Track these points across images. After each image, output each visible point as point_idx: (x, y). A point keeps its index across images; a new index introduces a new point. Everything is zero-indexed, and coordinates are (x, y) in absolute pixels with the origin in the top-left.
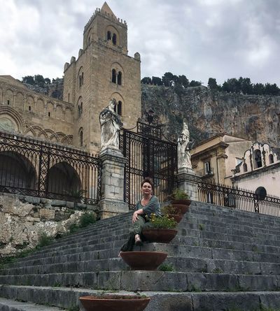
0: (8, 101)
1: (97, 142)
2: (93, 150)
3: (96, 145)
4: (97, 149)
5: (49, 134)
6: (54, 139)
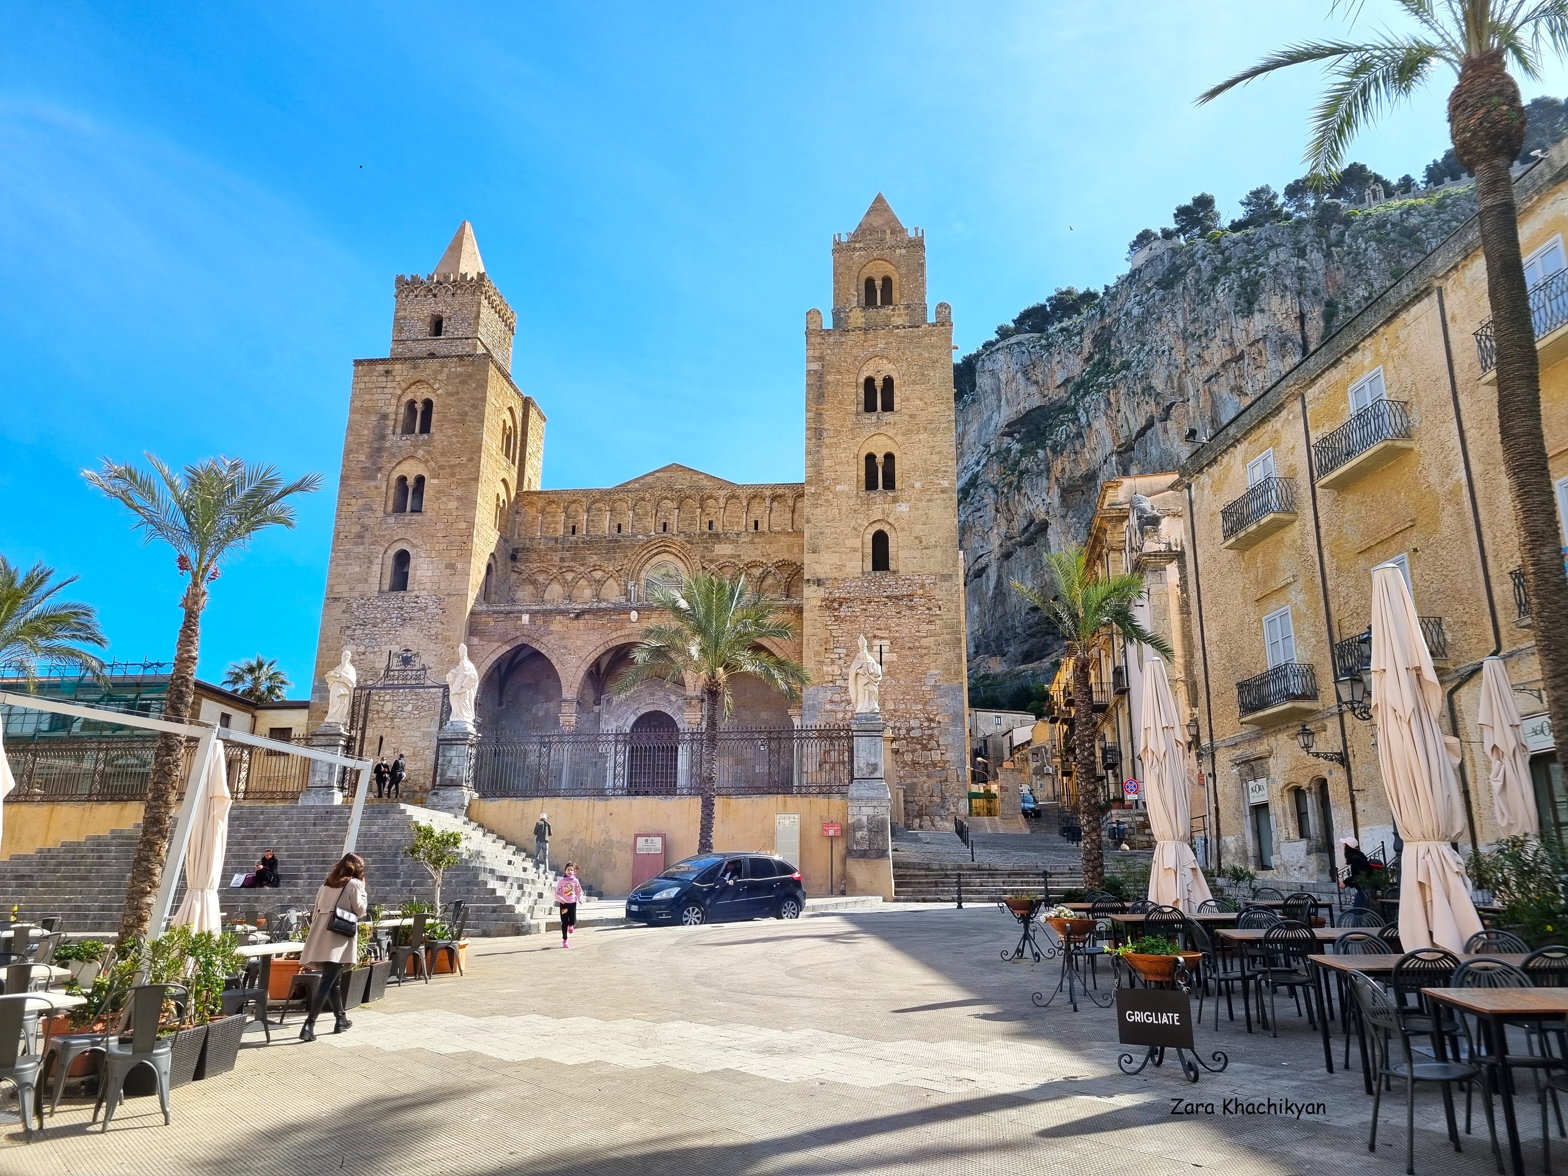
0: (665, 525)
1: (822, 576)
2: (812, 596)
3: (819, 582)
4: (821, 592)
5: (757, 572)
6: (770, 581)
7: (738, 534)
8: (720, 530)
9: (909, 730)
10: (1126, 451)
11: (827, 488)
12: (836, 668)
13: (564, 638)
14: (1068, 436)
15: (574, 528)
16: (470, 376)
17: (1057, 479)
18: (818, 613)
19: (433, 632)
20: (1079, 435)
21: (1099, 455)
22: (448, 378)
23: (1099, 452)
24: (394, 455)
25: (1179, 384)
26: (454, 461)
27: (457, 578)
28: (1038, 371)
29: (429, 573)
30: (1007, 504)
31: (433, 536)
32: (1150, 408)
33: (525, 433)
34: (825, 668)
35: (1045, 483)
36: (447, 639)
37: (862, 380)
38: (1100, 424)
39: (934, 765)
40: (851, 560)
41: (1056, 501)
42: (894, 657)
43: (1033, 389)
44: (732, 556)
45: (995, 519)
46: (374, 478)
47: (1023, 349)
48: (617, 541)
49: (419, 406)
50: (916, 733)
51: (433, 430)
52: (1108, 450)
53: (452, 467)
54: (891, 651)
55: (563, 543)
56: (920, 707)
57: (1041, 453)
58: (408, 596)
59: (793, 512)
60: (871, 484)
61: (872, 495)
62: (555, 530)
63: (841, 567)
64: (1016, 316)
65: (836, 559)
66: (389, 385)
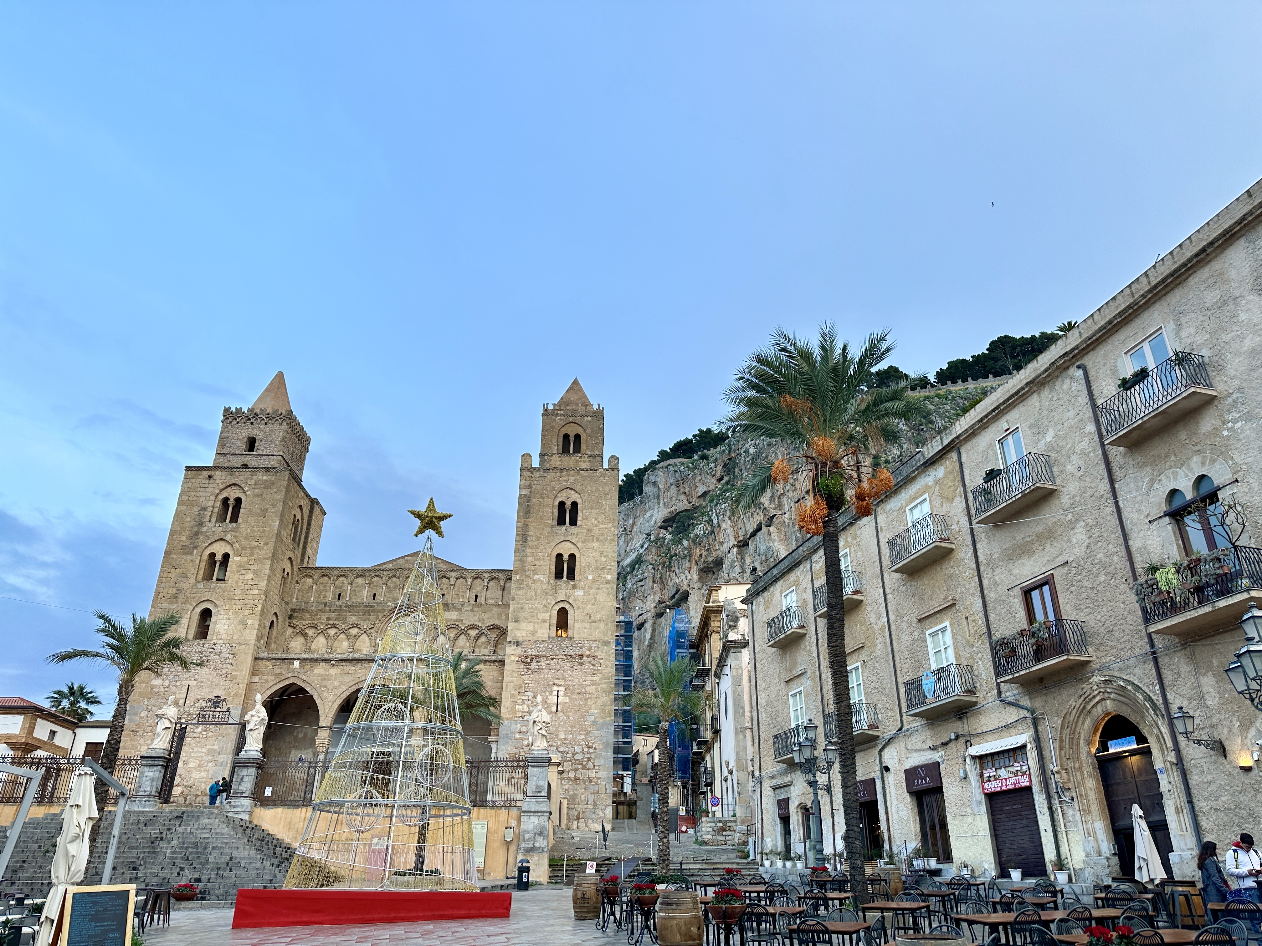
1: (520, 639)
2: (511, 653)
3: (518, 644)
4: (519, 651)
5: (473, 633)
6: (483, 639)
7: (462, 605)
8: (450, 601)
9: (574, 754)
10: (743, 546)
11: (528, 577)
12: (525, 706)
13: (324, 680)
14: (704, 533)
15: (340, 595)
16: (273, 483)
17: (696, 562)
18: (515, 666)
19: (224, 672)
20: (713, 532)
21: (725, 547)
22: (255, 484)
23: (725, 545)
24: (208, 537)
25: (779, 502)
26: (254, 544)
27: (247, 631)
28: (686, 485)
29: (226, 627)
30: (661, 578)
31: (232, 599)
32: (759, 517)
33: (309, 524)
34: (517, 706)
35: (688, 565)
36: (235, 678)
37: (557, 503)
38: (726, 525)
39: (591, 781)
40: (541, 628)
41: (695, 577)
42: (567, 700)
43: (683, 497)
44: (457, 620)
45: (652, 588)
46: (191, 554)
47: (676, 469)
48: (372, 607)
49: (231, 502)
50: (579, 757)
51: (240, 520)
52: (731, 544)
53: (252, 548)
54: (565, 695)
55: (330, 606)
56: (583, 737)
57: (685, 543)
58: (207, 644)
59: (503, 590)
60: (558, 575)
61: (559, 582)
62: (325, 597)
63: (534, 633)
64: (671, 446)
65: (530, 627)
66: (210, 486)
